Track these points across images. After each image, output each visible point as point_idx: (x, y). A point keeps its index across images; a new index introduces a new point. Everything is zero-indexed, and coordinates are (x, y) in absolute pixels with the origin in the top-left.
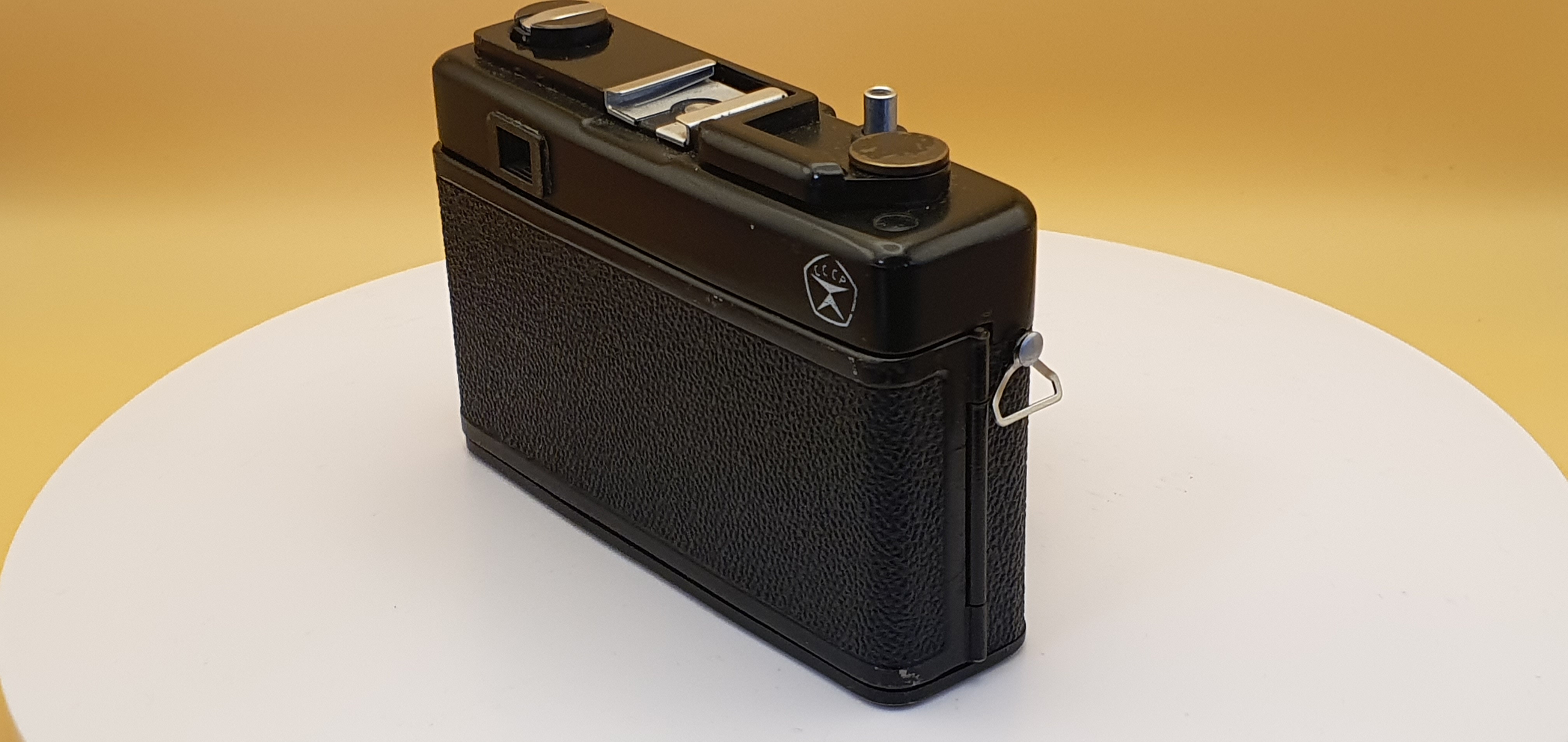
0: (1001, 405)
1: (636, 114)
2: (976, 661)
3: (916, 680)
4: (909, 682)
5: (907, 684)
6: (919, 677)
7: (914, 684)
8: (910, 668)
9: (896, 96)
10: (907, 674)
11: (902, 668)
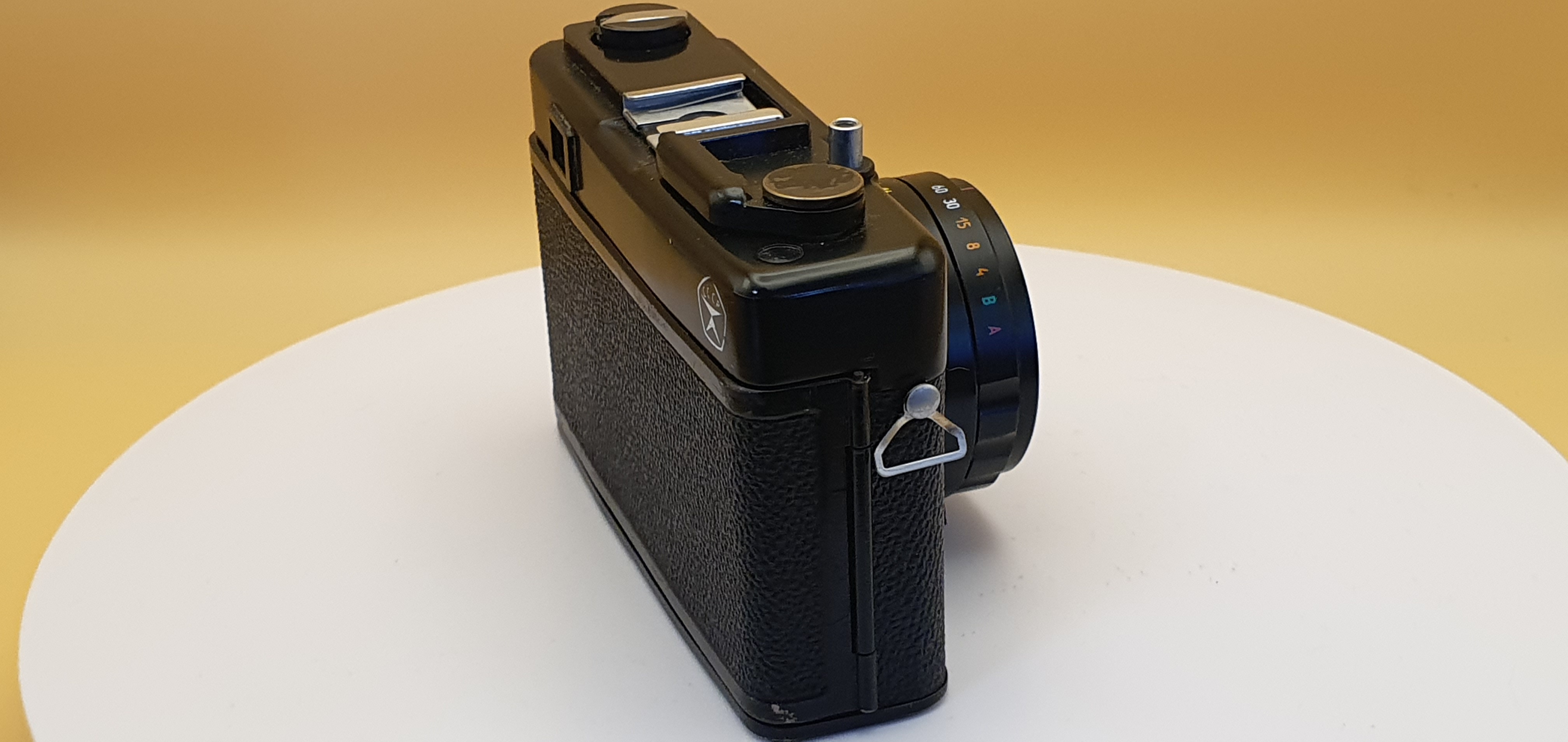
0: (884, 455)
1: (641, 120)
2: (863, 711)
3: (790, 718)
4: (783, 718)
5: (780, 720)
6: (794, 716)
7: (788, 721)
8: (783, 704)
9: (862, 128)
10: (780, 709)
11: (775, 703)
